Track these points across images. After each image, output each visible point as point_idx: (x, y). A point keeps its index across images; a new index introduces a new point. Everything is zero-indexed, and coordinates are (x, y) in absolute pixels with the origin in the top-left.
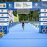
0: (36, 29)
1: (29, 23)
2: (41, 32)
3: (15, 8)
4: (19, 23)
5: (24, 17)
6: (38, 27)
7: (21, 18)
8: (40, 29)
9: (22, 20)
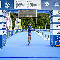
0: (45, 40)
1: (35, 31)
3: (15, 8)
5: (29, 22)
6: (48, 37)
7: (24, 25)
8: (52, 40)
9: (26, 26)
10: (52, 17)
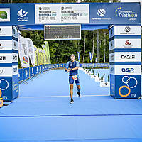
0: (101, 86)
2: (115, 96)
3: (37, 22)
4: (51, 69)
5: (67, 49)
6: (108, 80)
9: (60, 57)
10: (113, 38)
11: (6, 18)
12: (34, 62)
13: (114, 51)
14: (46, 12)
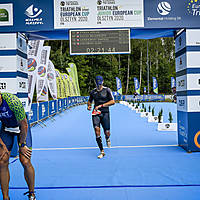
0: (159, 129)
1: (125, 103)
2: (189, 147)
3: (57, 26)
4: (80, 104)
11: (7, 19)
12: (55, 93)
13: (185, 72)
14: (73, 9)
